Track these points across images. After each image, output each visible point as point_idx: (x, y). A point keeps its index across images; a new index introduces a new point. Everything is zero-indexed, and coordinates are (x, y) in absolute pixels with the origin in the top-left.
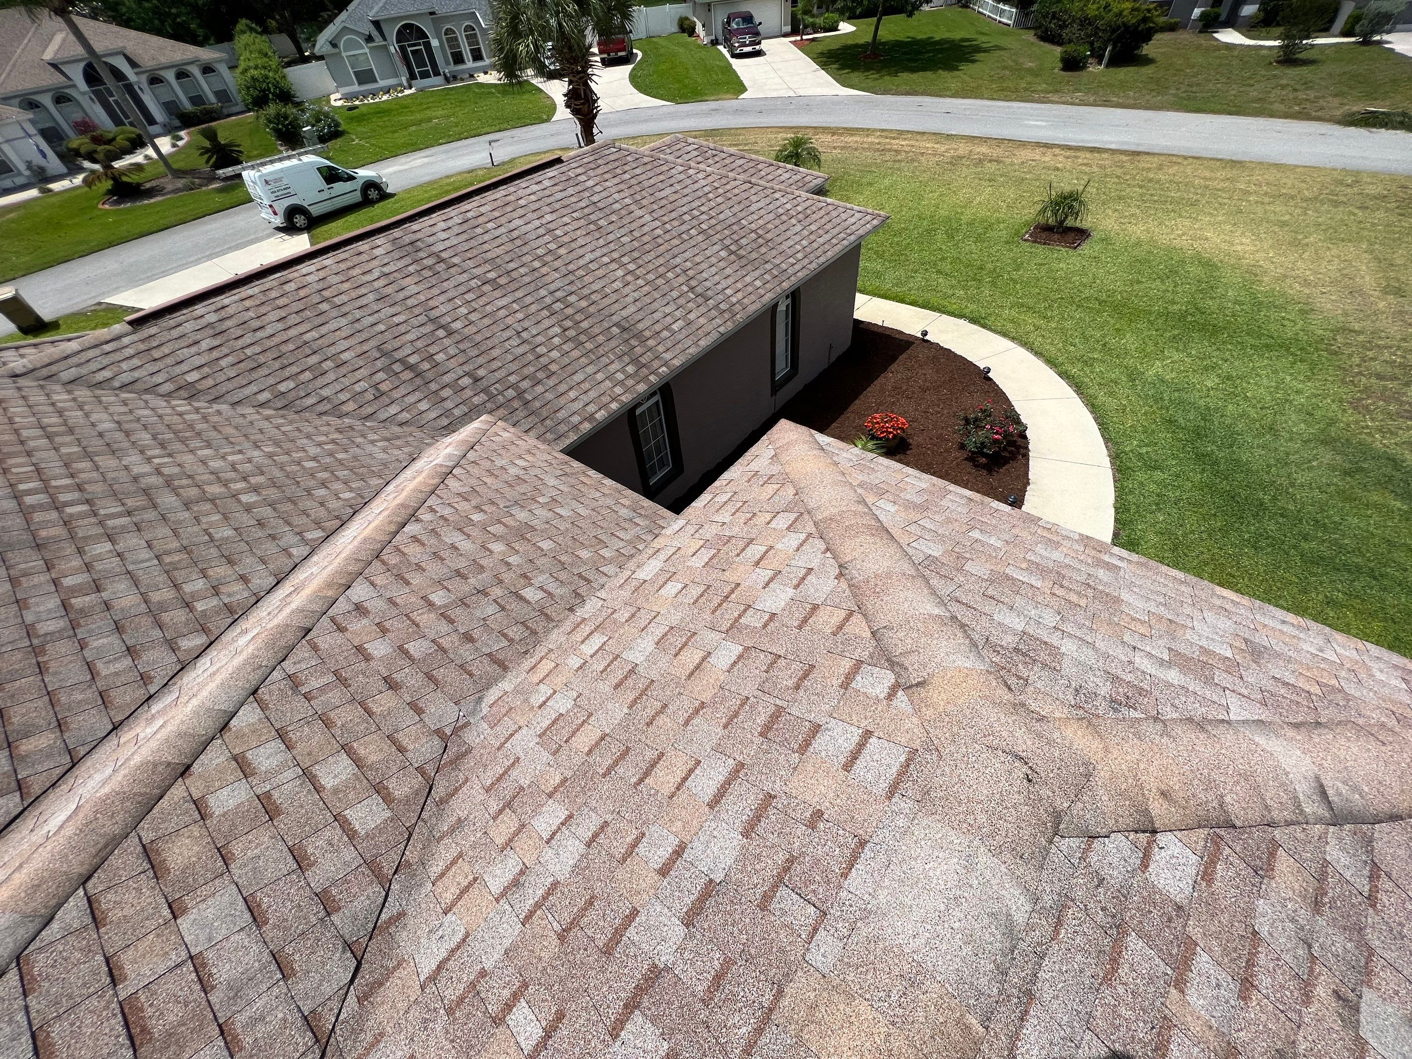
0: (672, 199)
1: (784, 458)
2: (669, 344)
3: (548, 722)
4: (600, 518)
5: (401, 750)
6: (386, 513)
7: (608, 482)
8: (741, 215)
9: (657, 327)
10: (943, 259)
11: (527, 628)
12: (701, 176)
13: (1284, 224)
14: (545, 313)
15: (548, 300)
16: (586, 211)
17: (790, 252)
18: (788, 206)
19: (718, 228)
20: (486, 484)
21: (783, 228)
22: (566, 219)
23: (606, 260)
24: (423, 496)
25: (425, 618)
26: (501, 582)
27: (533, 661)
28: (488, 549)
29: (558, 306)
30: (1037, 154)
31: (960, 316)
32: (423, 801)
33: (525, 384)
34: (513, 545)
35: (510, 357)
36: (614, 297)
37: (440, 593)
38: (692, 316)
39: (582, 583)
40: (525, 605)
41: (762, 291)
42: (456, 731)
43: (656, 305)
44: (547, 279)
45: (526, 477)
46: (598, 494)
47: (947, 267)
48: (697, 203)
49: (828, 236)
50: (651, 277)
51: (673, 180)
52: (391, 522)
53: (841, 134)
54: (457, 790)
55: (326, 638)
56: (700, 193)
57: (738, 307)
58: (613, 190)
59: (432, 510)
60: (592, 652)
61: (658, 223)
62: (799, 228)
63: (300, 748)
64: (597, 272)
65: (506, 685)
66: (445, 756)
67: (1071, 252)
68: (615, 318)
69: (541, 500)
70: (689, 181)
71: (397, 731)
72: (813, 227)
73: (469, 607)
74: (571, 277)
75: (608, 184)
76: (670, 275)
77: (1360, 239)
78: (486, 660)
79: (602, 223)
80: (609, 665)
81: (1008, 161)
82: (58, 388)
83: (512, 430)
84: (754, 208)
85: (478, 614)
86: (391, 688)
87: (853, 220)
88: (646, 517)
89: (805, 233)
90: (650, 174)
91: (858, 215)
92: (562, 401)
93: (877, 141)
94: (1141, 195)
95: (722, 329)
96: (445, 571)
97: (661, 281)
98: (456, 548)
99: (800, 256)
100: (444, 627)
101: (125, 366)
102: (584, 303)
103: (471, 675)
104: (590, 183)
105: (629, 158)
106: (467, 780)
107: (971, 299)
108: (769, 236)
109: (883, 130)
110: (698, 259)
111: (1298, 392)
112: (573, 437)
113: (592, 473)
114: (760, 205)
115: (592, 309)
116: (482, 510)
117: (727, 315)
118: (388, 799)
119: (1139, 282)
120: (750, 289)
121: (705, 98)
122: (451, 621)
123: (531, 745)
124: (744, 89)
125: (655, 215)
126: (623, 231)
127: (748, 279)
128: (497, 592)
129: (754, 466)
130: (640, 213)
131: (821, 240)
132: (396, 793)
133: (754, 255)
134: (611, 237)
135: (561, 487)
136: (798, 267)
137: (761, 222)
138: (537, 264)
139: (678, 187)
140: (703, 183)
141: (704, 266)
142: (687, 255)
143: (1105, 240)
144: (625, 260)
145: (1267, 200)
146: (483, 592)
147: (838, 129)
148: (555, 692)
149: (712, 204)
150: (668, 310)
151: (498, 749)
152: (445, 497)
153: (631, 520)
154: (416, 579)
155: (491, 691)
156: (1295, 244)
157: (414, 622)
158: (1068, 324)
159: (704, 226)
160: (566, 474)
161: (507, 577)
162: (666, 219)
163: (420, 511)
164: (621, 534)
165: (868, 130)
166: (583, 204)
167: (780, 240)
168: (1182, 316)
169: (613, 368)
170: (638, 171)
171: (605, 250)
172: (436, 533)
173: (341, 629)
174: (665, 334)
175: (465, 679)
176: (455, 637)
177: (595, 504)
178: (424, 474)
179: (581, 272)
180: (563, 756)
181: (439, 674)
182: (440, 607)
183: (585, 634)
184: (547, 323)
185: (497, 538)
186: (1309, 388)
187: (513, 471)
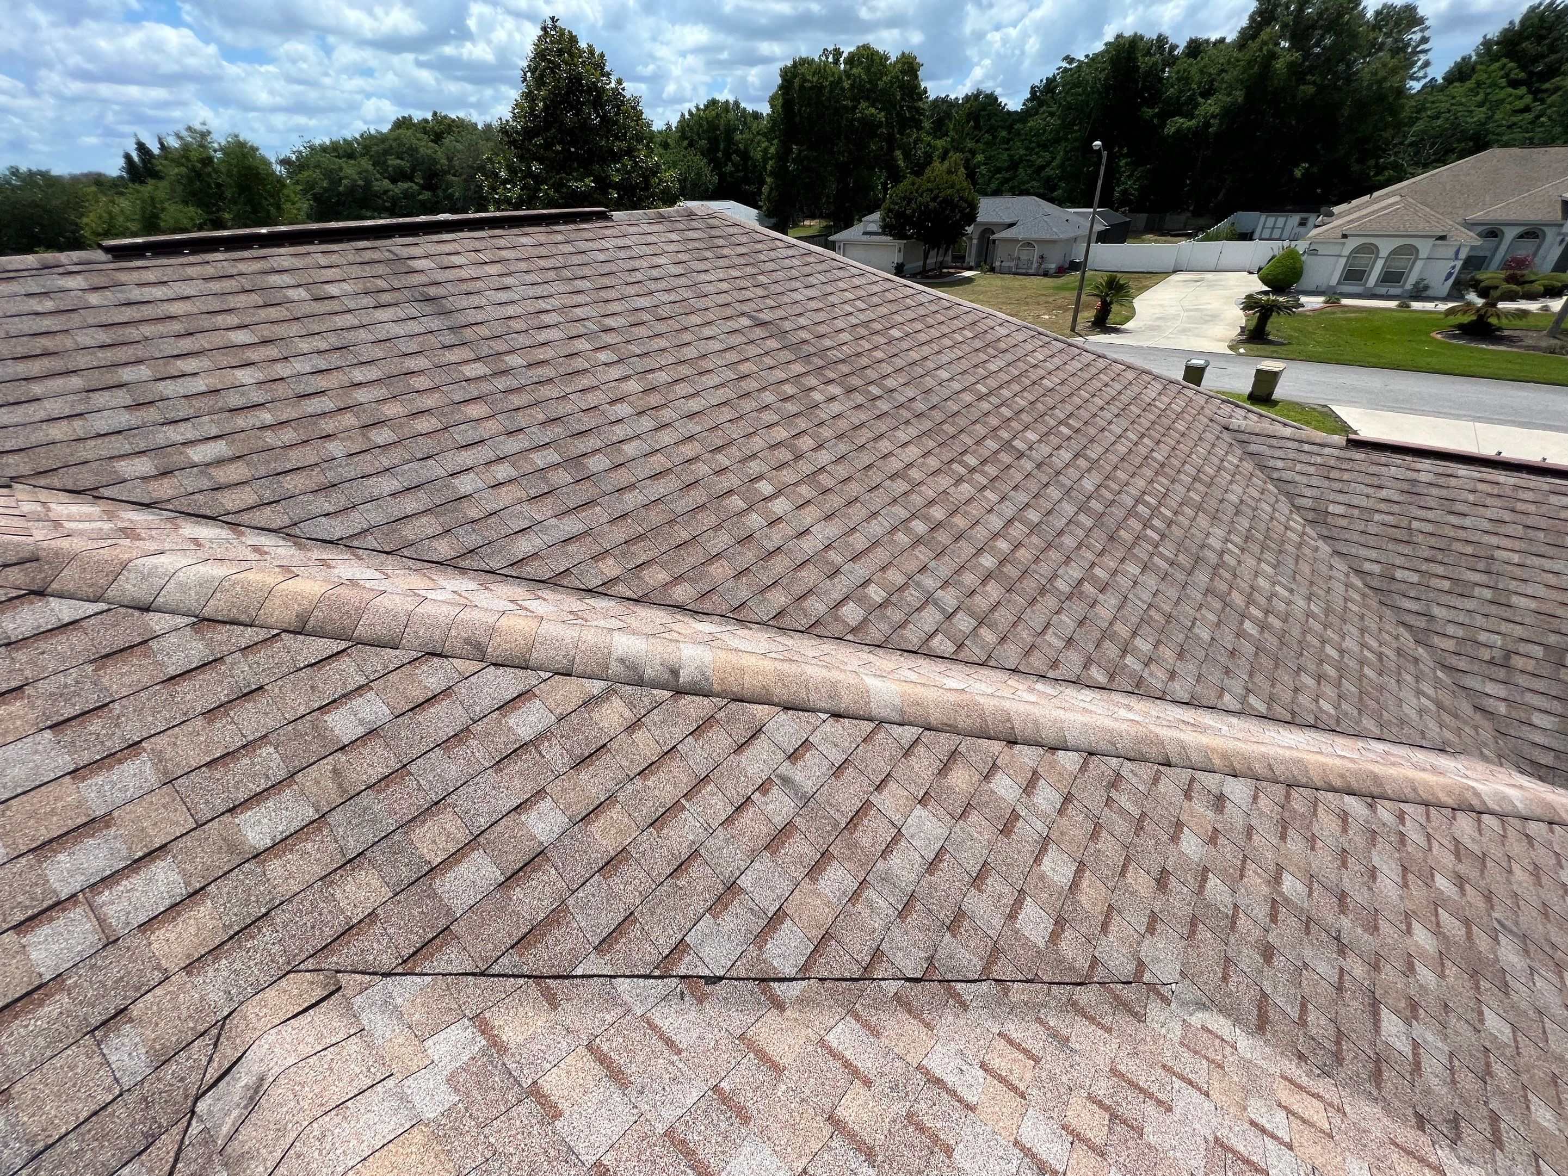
5: (1105, 928)
6: (1351, 765)
11: (1338, 1043)
20: (1510, 872)
24: (1411, 796)
25: (1255, 881)
26: (1376, 967)
28: (1409, 926)
32: (1067, 980)
34: (1448, 963)
37: (1299, 885)
39: (1484, 1127)
42: (1151, 987)
52: (1342, 776)
54: (1092, 1019)
55: (1170, 785)
59: (1401, 817)
63: (1064, 821)
65: (1243, 1042)
66: (1120, 986)
71: (1119, 912)
73: (1308, 934)
78: (1254, 992)
82: (1239, 452)
85: (1308, 953)
86: (1158, 881)
96: (1332, 877)
98: (1373, 877)
100: (1261, 912)
101: (1299, 467)
103: (1225, 978)
106: (1109, 1030)
116: (1462, 888)
118: (1054, 937)
122: (1274, 918)
128: (1358, 970)
132: (1063, 944)
146: (1342, 949)
148: (1289, 1147)
152: (1435, 824)
154: (1295, 844)
155: (1222, 1020)
157: (1242, 870)
161: (1389, 974)
163: (1387, 803)
172: (1374, 839)
173: (1188, 795)
175: (1215, 973)
176: (1257, 933)
178: (1441, 780)
181: (1203, 933)
182: (1281, 894)
185: (1437, 930)
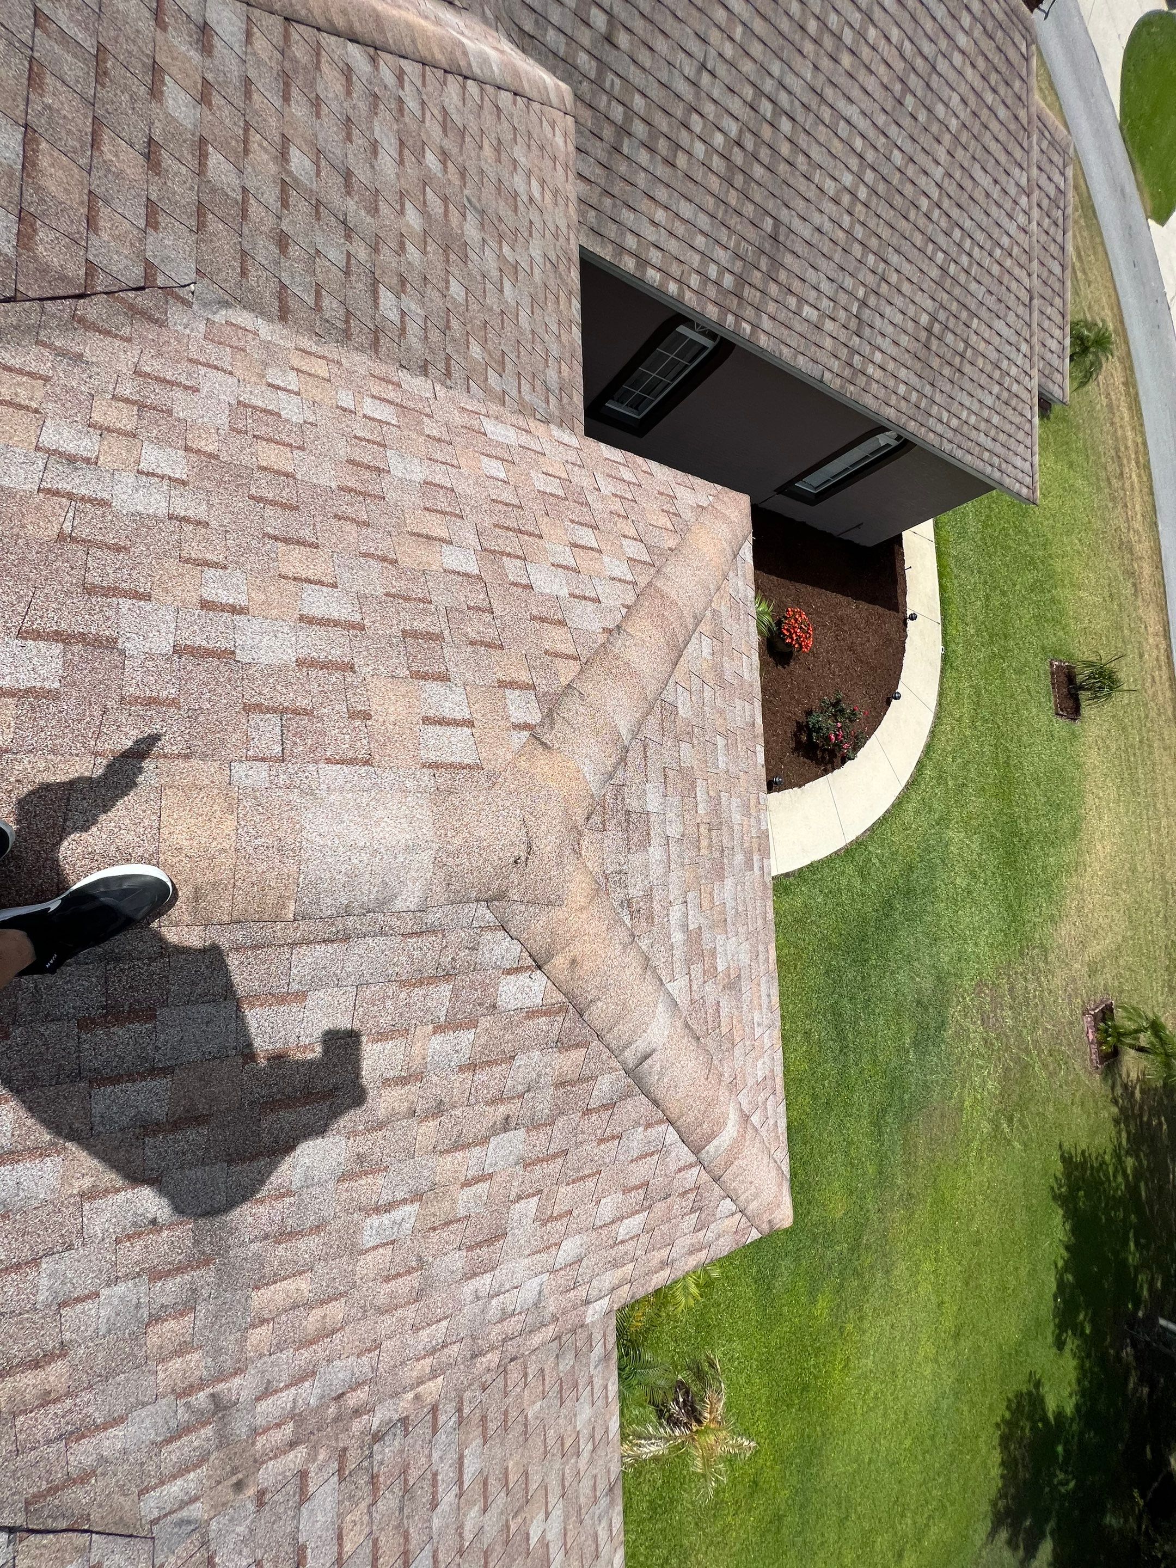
0: (976, 195)
1: (706, 518)
2: (782, 316)
3: (260, 404)
4: (529, 347)
5: (91, 222)
7: (577, 333)
8: (983, 313)
9: (796, 285)
10: (1004, 593)
11: (347, 322)
12: (1022, 219)
13: (1133, 870)
14: (749, 92)
15: (768, 86)
16: (919, 63)
17: (955, 407)
18: (1014, 371)
19: (957, 291)
20: (481, 147)
21: (984, 380)
22: (895, 34)
23: (858, 143)
24: (410, 50)
25: (262, 158)
26: (376, 250)
27: (314, 348)
28: (403, 205)
29: (766, 108)
30: (1154, 627)
31: (945, 643)
32: (61, 293)
33: (639, 128)
34: (429, 240)
35: (664, 76)
36: (812, 194)
37: (307, 163)
38: (829, 326)
39: (441, 366)
40: (370, 302)
41: (893, 400)
42: (169, 292)
43: (822, 263)
44: (797, 62)
45: (521, 208)
46: (554, 328)
47: (996, 601)
48: (980, 237)
49: (989, 443)
50: (859, 232)
51: (1003, 178)
52: (345, 15)
53: (1128, 394)
54: (108, 333)
56: (996, 233)
57: (862, 381)
58: (963, 88)
59: (400, 77)
60: (370, 414)
61: (935, 193)
62: (989, 401)
64: (836, 141)
65: (266, 330)
66: (131, 294)
67: (1052, 712)
68: (784, 214)
69: (506, 249)
70: (1008, 205)
71: (106, 202)
72: (996, 419)
73: (319, 219)
74: (814, 102)
75: (969, 72)
76: (871, 259)
77: (1135, 929)
78: (273, 285)
79: (909, 101)
80: (368, 441)
81: (1139, 603)
83: (571, 148)
84: (999, 325)
85: (319, 240)
86: (147, 158)
87: (1018, 462)
88: (562, 408)
89: (986, 413)
90: (1002, 136)
91: (1027, 466)
92: (644, 205)
93: (1130, 443)
94: (1132, 746)
95: (828, 376)
96: (338, 152)
97: (857, 250)
98: (375, 153)
99: (954, 422)
100: (271, 195)
102: (785, 149)
103: (244, 273)
104: (962, 40)
105: (1017, 84)
106: (129, 340)
107: (968, 643)
108: (967, 368)
109: (1145, 444)
110: (906, 288)
111: (976, 944)
112: (605, 252)
113: (576, 304)
114: (1005, 332)
115: (782, 168)
117: (847, 372)
118: (24, 239)
119: (1039, 785)
120: (891, 383)
121: (1138, 165)
122: (285, 204)
123: (222, 397)
124: (1162, 220)
125: (946, 183)
126: (908, 146)
127: (903, 373)
128: (362, 252)
129: (681, 492)
130: (942, 156)
131: (982, 438)
132: (41, 248)
133: (936, 363)
134: (893, 131)
135: (537, 271)
136: (939, 428)
137: (982, 346)
138: (812, 26)
139: (996, 193)
140: (1013, 229)
141: (899, 301)
142: (907, 268)
143: (1074, 736)
144: (869, 176)
145: (1154, 848)
146: (349, 232)
147: (1135, 386)
148: (298, 394)
149: (987, 262)
150: (825, 286)
151: (190, 360)
152: (430, 89)
153: (548, 390)
154: (299, 110)
155: (246, 314)
156: (1116, 886)
157: (246, 142)
158: (974, 746)
159: (952, 268)
160: (555, 267)
161: (386, 255)
162: (946, 204)
163: (387, 57)
164: (526, 387)
165: (1142, 425)
166: (927, 48)
167: (968, 385)
168: (1016, 833)
169: (721, 255)
170: (1002, 112)
171: (871, 133)
172: (376, 106)
174: (792, 302)
175: (234, 269)
176: (270, 221)
177: (540, 330)
178: (439, 30)
179: (826, 114)
180: (238, 441)
181: (214, 225)
182: (289, 173)
183: (384, 395)
184: (735, 105)
185: (424, 210)
186: (983, 949)
187: (519, 182)
